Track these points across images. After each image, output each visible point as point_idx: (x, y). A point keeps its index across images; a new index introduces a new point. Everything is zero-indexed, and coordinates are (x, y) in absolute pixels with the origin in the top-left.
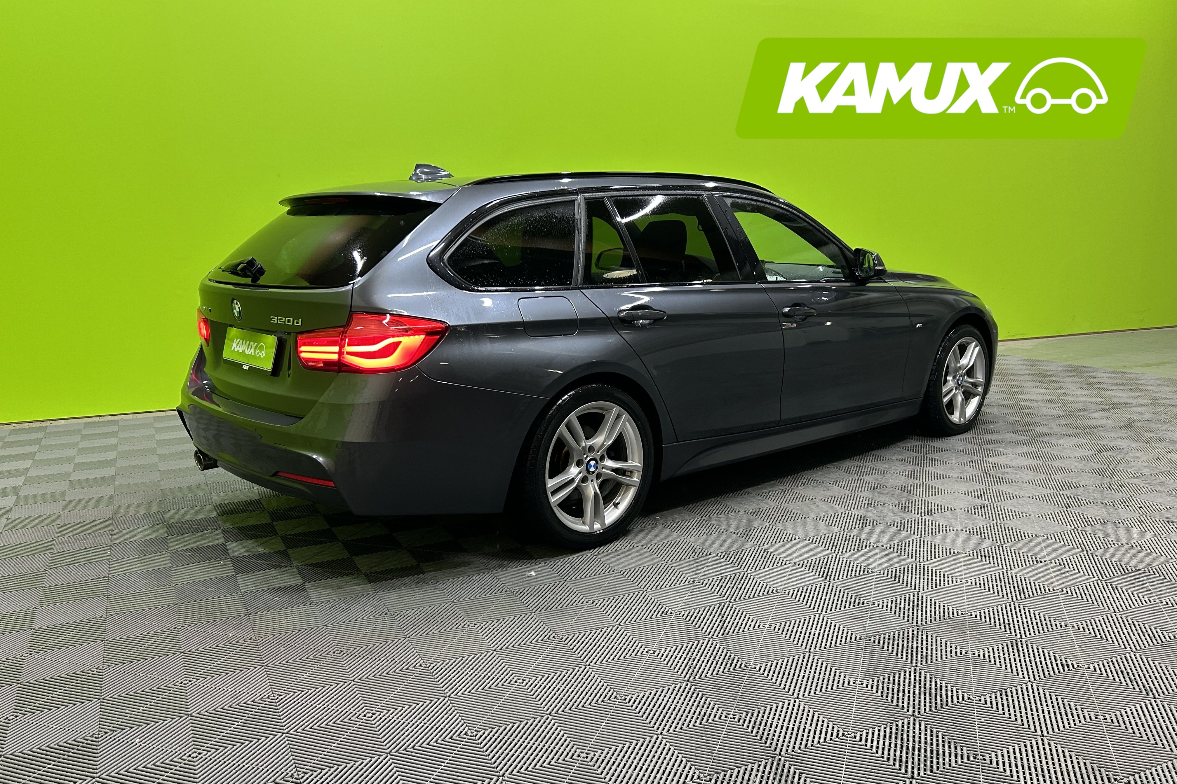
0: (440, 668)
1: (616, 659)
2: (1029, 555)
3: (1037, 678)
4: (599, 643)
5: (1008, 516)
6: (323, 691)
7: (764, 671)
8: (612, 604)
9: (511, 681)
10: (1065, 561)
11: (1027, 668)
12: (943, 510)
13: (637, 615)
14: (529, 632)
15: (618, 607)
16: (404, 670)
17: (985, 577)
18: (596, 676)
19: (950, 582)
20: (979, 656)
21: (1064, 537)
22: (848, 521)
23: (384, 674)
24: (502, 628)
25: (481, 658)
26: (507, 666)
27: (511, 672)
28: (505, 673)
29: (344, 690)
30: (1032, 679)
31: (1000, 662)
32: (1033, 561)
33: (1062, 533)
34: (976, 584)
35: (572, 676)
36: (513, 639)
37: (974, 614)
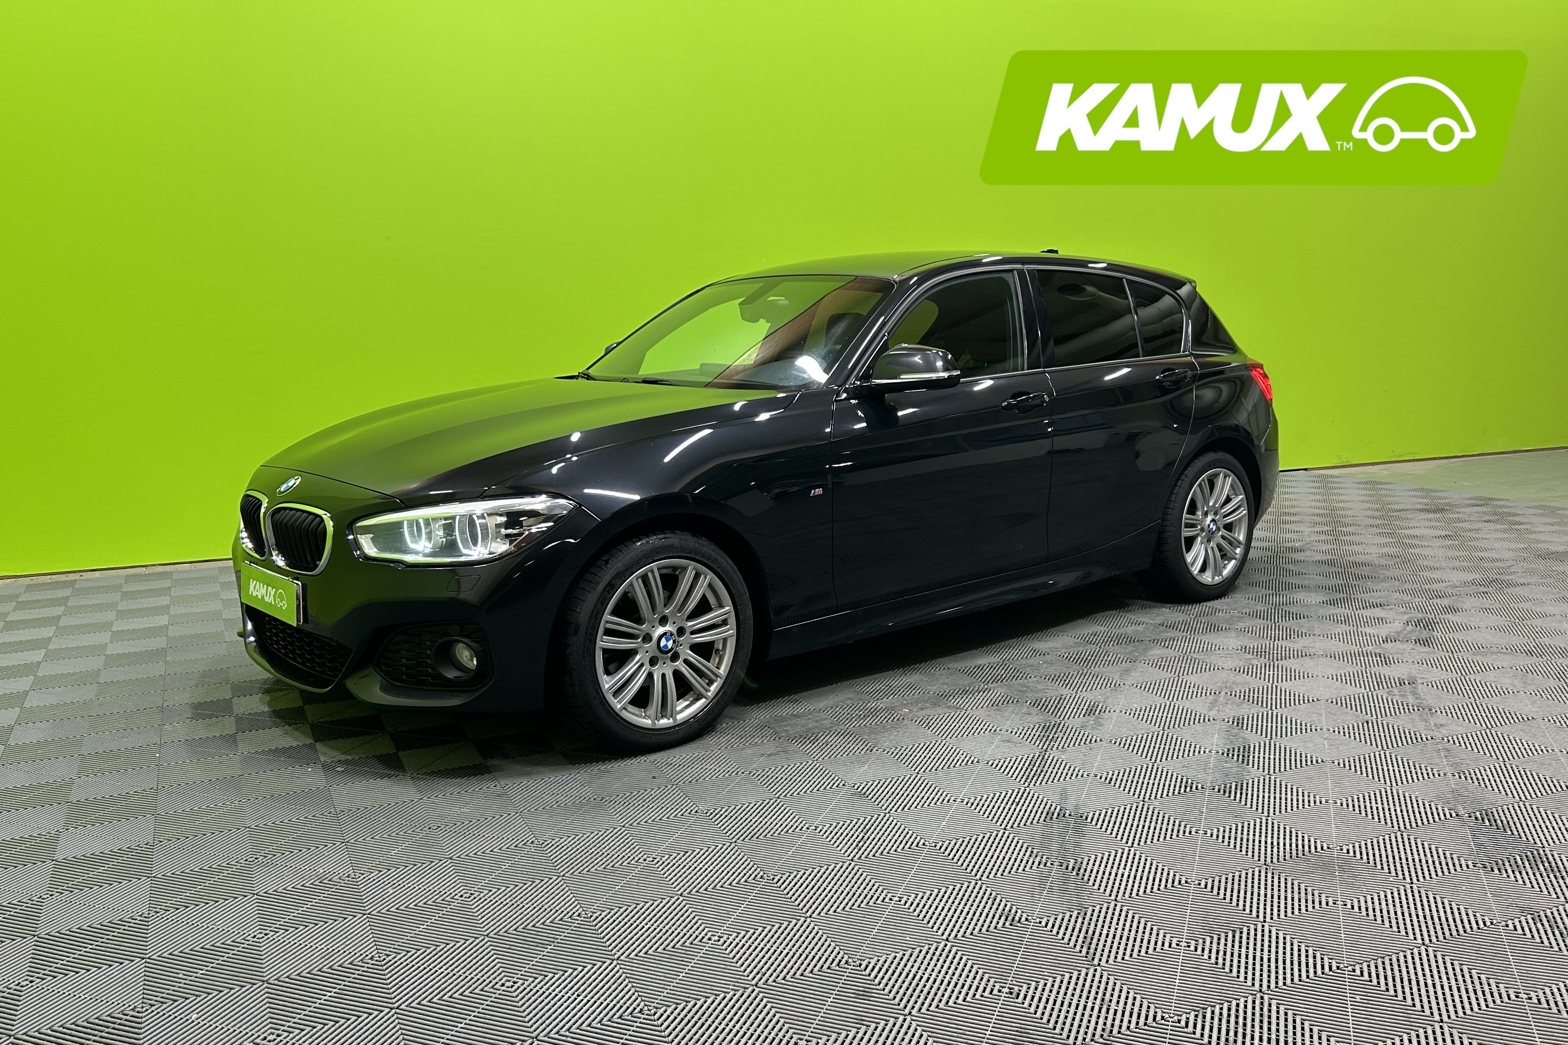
0: (606, 919)
1: (847, 909)
2: (1423, 766)
3: (1434, 939)
4: (824, 885)
5: (1392, 710)
6: (445, 949)
7: (1053, 927)
8: (841, 831)
9: (703, 938)
10: (1473, 775)
11: (1420, 926)
12: (1302, 702)
13: (877, 847)
14: (728, 869)
15: (850, 835)
16: (556, 921)
17: (1361, 796)
18: (821, 932)
19: (1312, 804)
20: (1353, 908)
21: (1471, 740)
22: (1169, 716)
23: (529, 927)
24: (690, 864)
25: (661, 905)
26: (697, 918)
27: (703, 926)
28: (695, 927)
29: (475, 949)
30: (1427, 941)
31: (1382, 917)
32: (1428, 774)
33: (1469, 735)
34: (1348, 806)
35: (786, 932)
36: (706, 879)
37: (1345, 848)
